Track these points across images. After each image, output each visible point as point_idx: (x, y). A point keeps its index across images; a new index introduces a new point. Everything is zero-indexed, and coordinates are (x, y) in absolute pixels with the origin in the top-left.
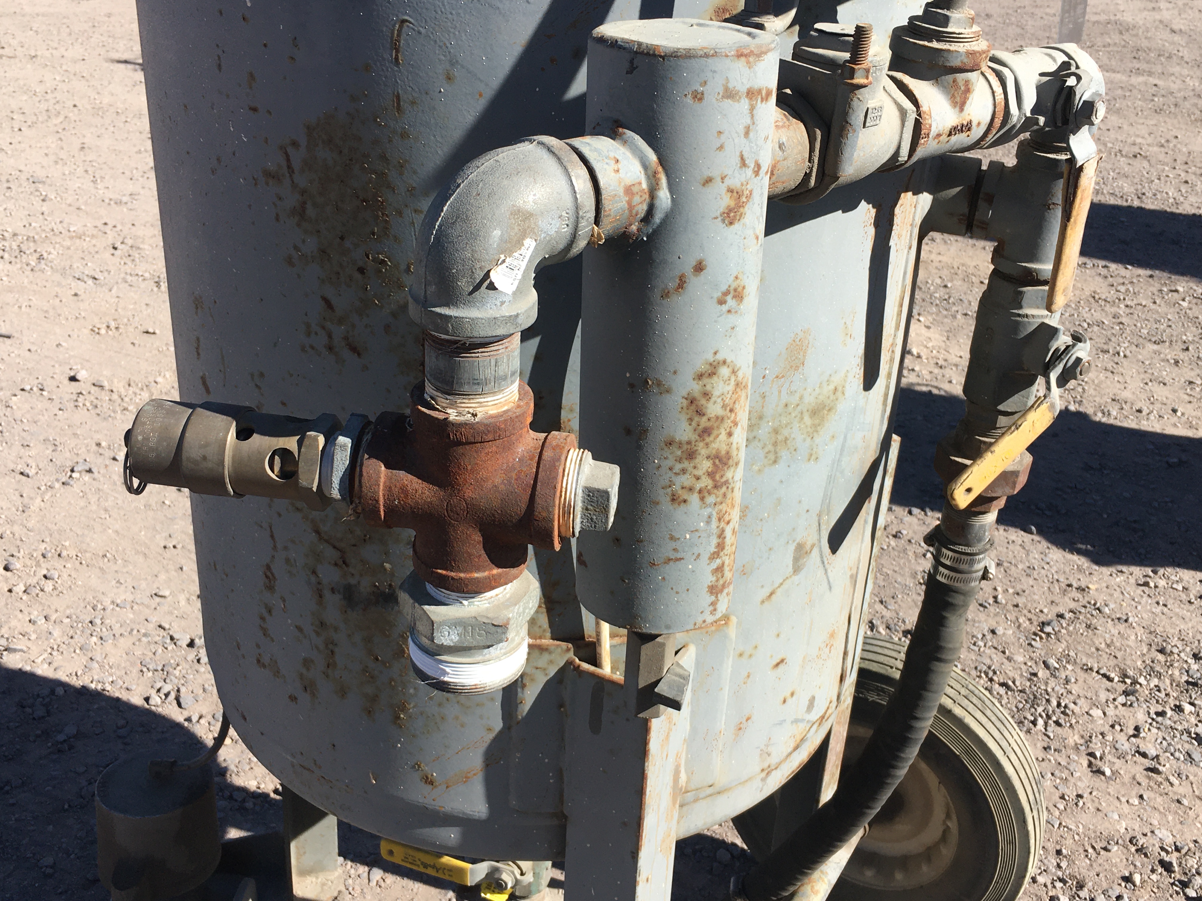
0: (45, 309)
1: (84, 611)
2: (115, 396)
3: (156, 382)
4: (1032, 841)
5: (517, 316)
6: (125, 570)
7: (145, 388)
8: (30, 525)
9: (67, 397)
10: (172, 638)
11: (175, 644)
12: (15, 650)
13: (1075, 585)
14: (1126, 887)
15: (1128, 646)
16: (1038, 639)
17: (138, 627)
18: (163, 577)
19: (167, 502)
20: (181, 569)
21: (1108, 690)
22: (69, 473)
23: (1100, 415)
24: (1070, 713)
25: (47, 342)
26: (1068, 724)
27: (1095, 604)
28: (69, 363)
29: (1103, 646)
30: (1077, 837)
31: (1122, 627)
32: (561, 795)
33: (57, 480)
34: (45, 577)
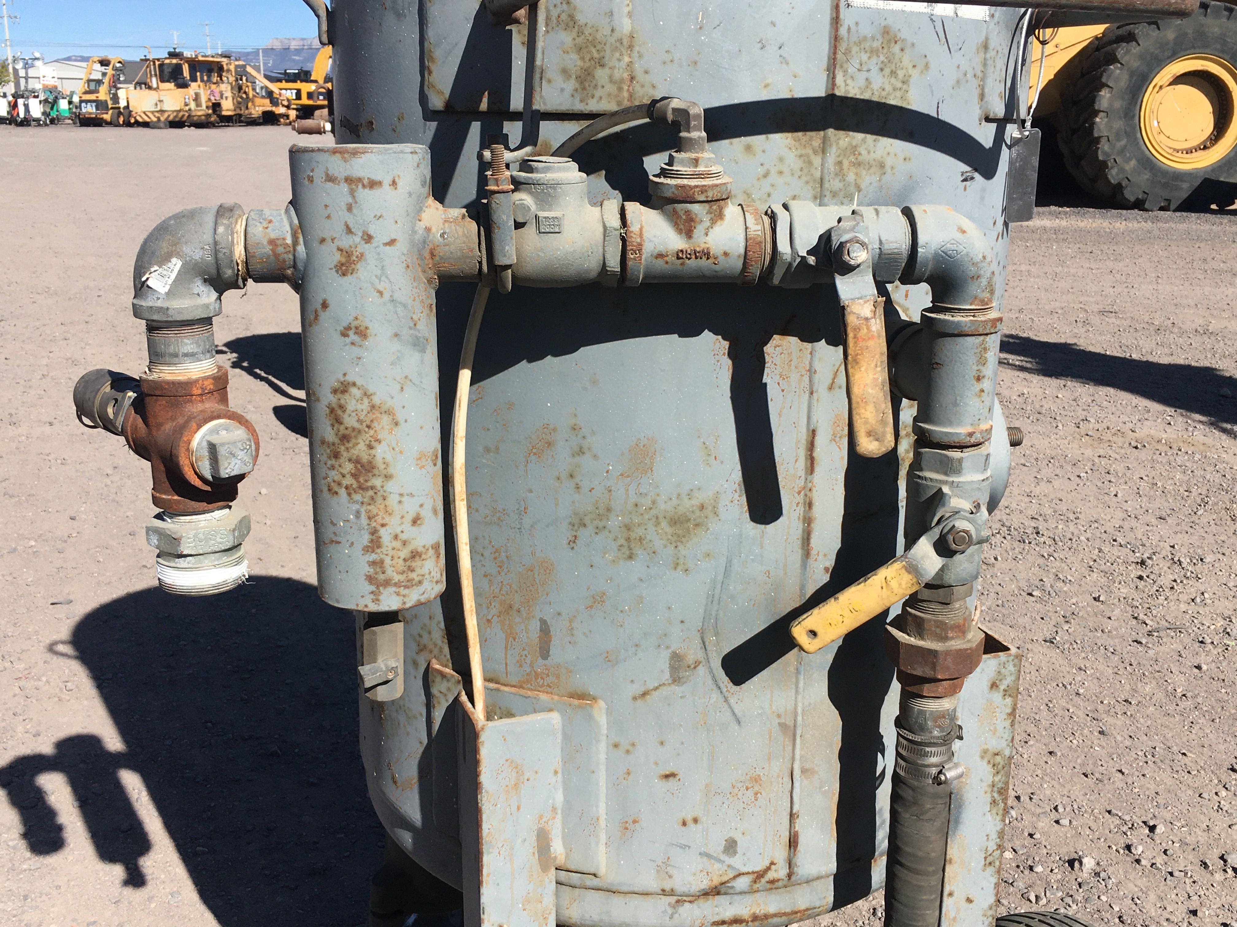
5: (168, 309)
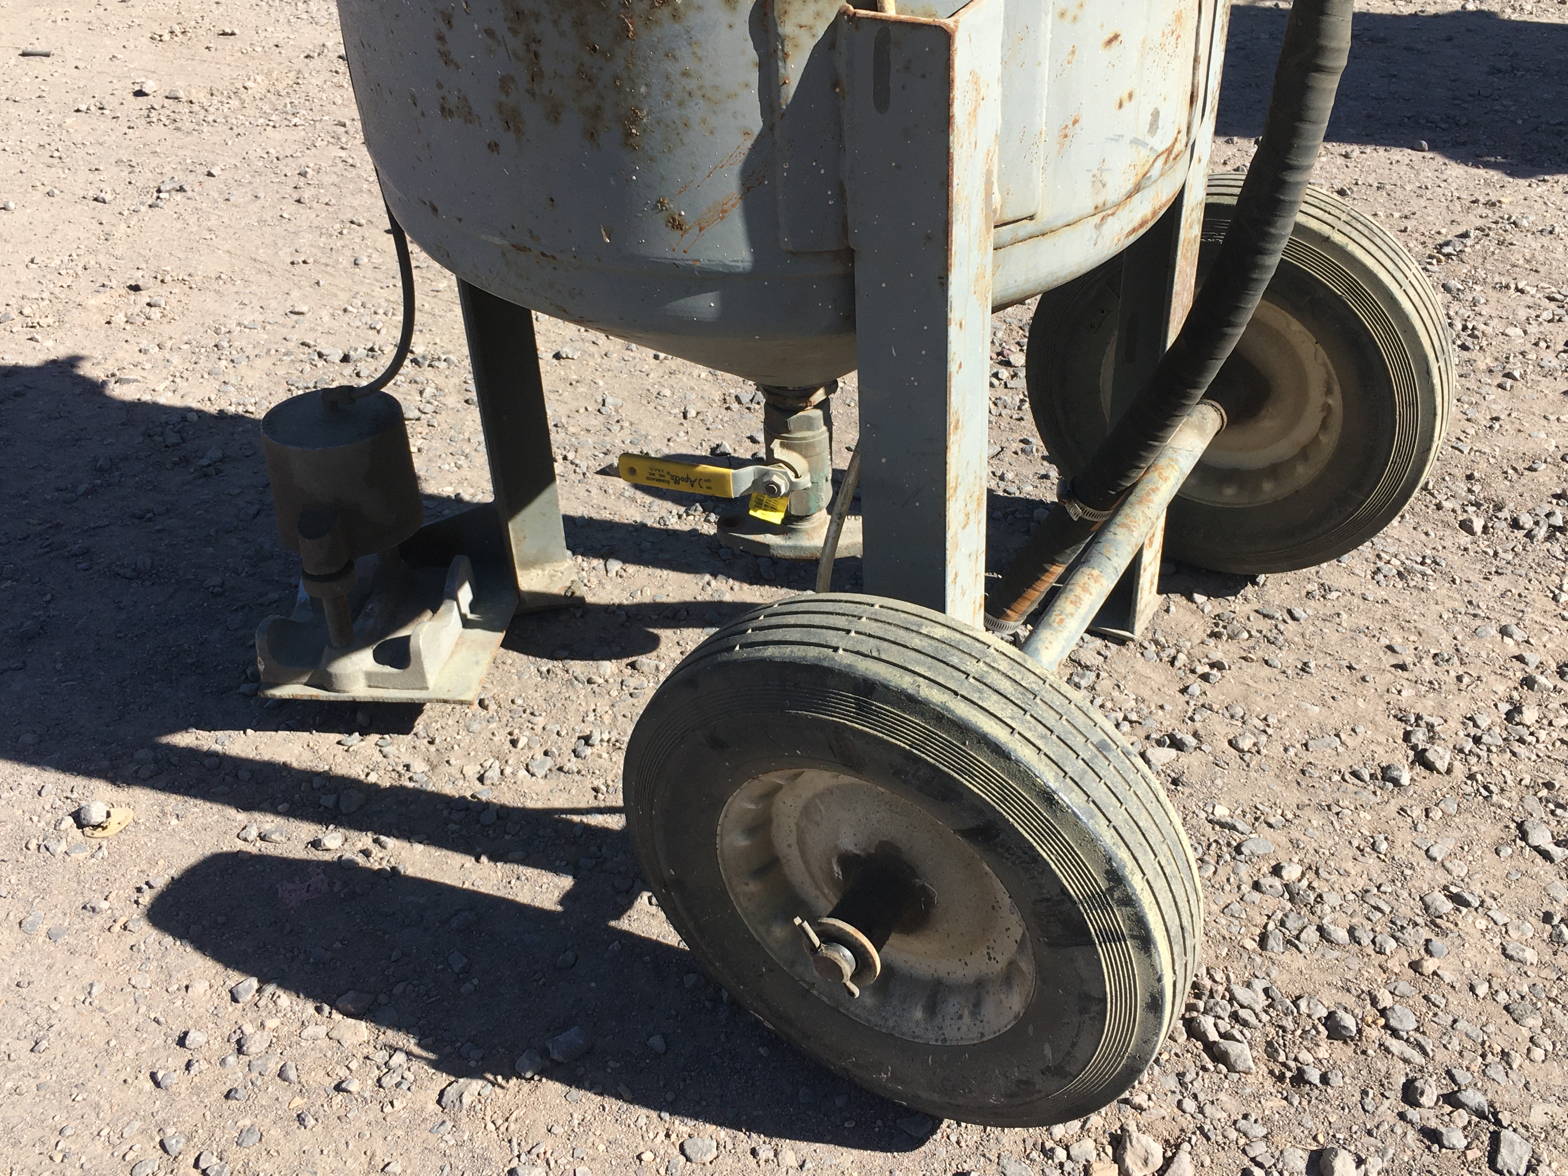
0: (87, 20)
1: (205, 336)
2: (196, 108)
3: (245, 88)
4: (1439, 400)
6: (247, 291)
7: (233, 96)
8: (118, 253)
9: (137, 113)
10: (320, 355)
11: (325, 360)
12: (128, 381)
13: (1482, 200)
14: (1558, 504)
15: (1554, 259)
16: (1434, 261)
17: (276, 347)
18: (295, 294)
19: (285, 215)
20: (318, 283)
21: (1529, 307)
22: (155, 195)
23: (1509, 11)
24: (1480, 334)
25: (97, 56)
26: (1478, 348)
27: (1509, 219)
28: (130, 77)
29: (1521, 262)
30: (1492, 460)
31: (1546, 240)
32: (845, 225)
33: (142, 203)
34: (149, 305)
